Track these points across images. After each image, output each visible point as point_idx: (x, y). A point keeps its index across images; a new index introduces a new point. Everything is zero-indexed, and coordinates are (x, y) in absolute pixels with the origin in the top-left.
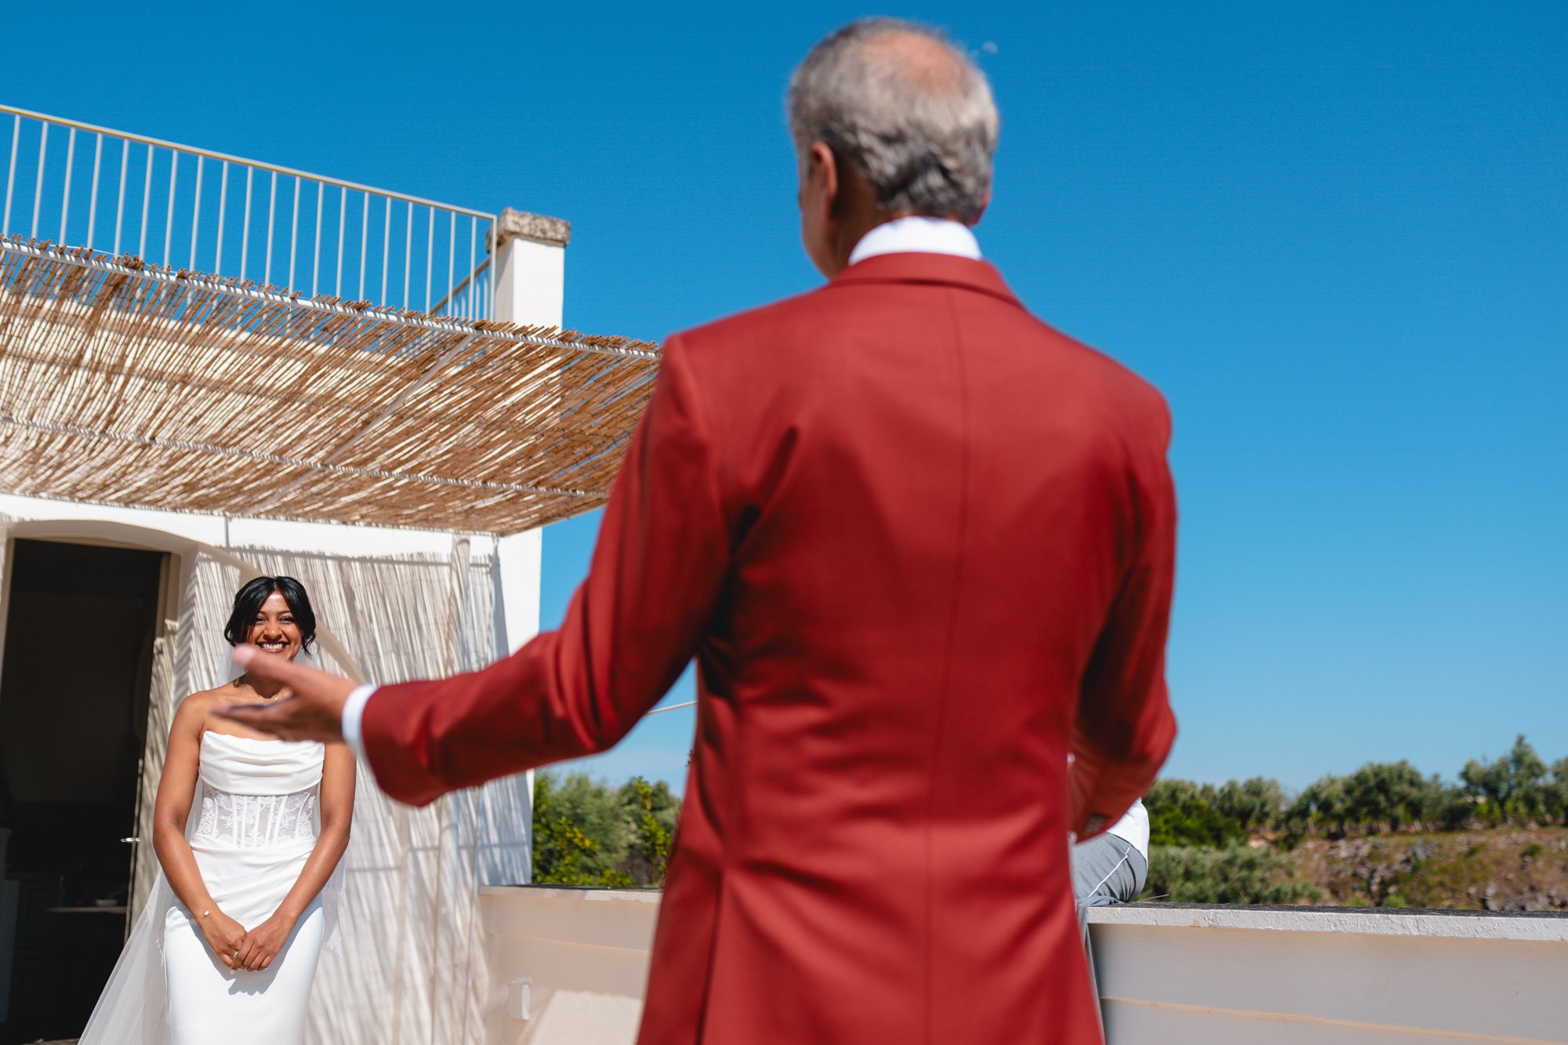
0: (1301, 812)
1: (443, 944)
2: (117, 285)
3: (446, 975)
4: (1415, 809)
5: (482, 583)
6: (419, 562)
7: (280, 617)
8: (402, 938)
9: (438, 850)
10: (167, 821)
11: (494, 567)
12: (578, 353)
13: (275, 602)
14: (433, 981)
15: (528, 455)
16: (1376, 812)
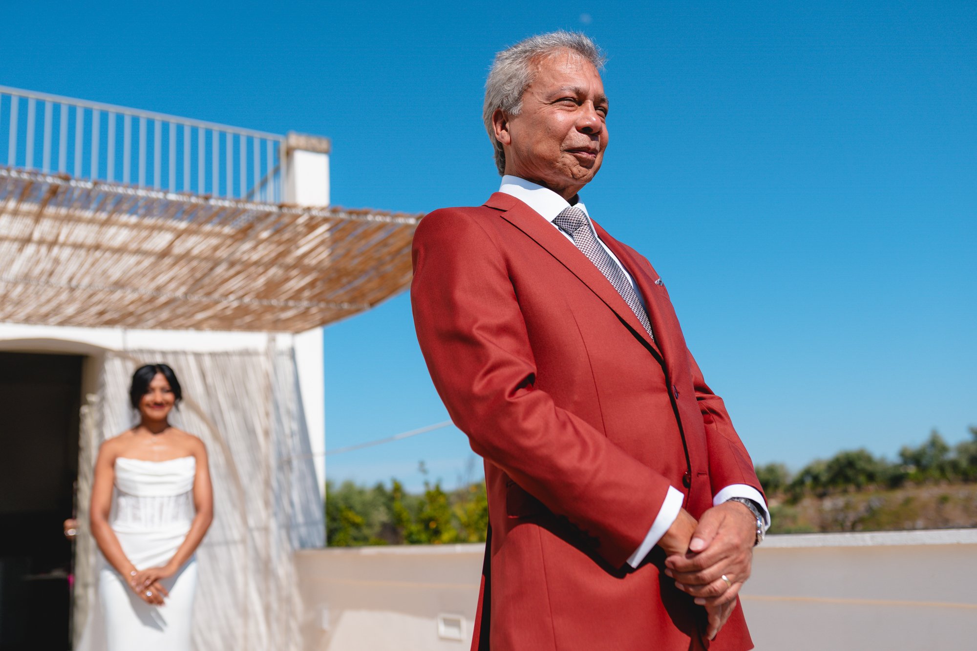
0: (800, 482)
1: (272, 586)
2: (54, 191)
3: (275, 605)
4: (871, 477)
5: (285, 364)
6: (246, 353)
7: (163, 390)
8: (246, 584)
9: (266, 530)
10: (98, 516)
11: (292, 354)
12: (342, 221)
13: (159, 381)
14: (267, 609)
15: (312, 285)
16: (847, 480)
